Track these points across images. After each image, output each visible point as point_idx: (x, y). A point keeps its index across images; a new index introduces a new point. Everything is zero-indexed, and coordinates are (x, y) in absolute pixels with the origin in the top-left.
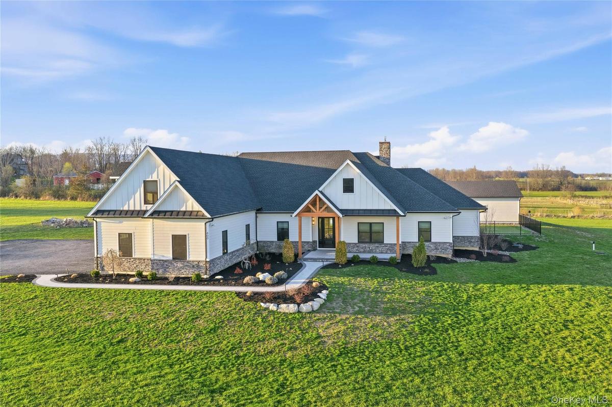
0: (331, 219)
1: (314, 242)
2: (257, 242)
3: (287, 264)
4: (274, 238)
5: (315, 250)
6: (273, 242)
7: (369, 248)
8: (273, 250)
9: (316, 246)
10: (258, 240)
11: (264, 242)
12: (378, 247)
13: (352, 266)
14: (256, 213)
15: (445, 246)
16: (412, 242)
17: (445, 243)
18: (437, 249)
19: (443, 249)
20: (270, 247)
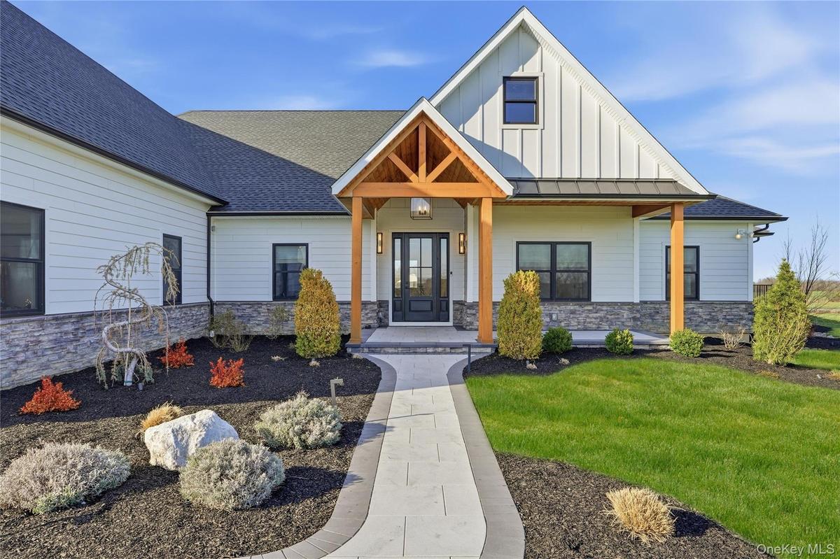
0: (428, 243)
1: (382, 304)
2: (212, 304)
3: (313, 363)
4: (263, 291)
5: (382, 324)
6: (260, 303)
7: (551, 316)
8: (259, 328)
9: (386, 316)
10: (215, 298)
11: (233, 303)
12: (573, 312)
13: (564, 366)
14: (209, 215)
15: (735, 311)
16: (652, 303)
17: (735, 303)
18: (713, 319)
19: (729, 321)
20: (250, 317)
